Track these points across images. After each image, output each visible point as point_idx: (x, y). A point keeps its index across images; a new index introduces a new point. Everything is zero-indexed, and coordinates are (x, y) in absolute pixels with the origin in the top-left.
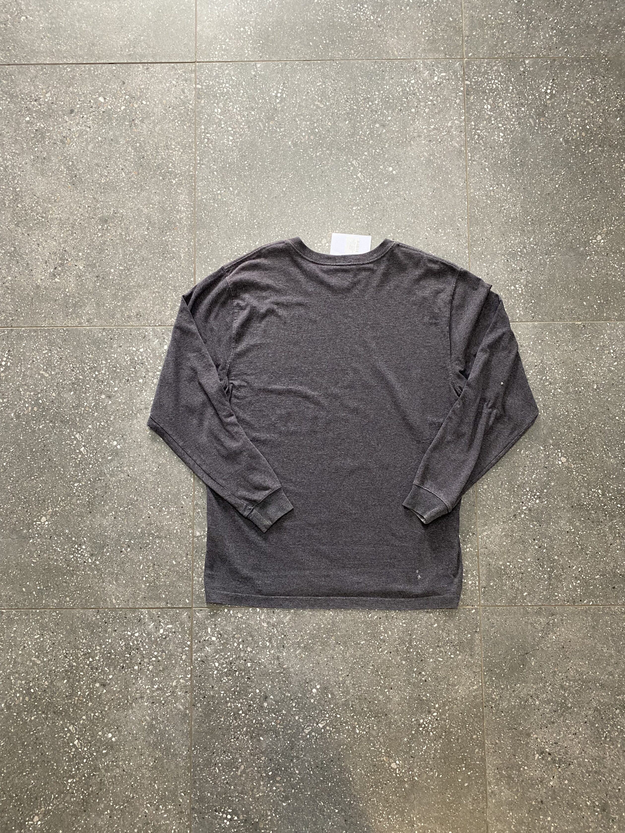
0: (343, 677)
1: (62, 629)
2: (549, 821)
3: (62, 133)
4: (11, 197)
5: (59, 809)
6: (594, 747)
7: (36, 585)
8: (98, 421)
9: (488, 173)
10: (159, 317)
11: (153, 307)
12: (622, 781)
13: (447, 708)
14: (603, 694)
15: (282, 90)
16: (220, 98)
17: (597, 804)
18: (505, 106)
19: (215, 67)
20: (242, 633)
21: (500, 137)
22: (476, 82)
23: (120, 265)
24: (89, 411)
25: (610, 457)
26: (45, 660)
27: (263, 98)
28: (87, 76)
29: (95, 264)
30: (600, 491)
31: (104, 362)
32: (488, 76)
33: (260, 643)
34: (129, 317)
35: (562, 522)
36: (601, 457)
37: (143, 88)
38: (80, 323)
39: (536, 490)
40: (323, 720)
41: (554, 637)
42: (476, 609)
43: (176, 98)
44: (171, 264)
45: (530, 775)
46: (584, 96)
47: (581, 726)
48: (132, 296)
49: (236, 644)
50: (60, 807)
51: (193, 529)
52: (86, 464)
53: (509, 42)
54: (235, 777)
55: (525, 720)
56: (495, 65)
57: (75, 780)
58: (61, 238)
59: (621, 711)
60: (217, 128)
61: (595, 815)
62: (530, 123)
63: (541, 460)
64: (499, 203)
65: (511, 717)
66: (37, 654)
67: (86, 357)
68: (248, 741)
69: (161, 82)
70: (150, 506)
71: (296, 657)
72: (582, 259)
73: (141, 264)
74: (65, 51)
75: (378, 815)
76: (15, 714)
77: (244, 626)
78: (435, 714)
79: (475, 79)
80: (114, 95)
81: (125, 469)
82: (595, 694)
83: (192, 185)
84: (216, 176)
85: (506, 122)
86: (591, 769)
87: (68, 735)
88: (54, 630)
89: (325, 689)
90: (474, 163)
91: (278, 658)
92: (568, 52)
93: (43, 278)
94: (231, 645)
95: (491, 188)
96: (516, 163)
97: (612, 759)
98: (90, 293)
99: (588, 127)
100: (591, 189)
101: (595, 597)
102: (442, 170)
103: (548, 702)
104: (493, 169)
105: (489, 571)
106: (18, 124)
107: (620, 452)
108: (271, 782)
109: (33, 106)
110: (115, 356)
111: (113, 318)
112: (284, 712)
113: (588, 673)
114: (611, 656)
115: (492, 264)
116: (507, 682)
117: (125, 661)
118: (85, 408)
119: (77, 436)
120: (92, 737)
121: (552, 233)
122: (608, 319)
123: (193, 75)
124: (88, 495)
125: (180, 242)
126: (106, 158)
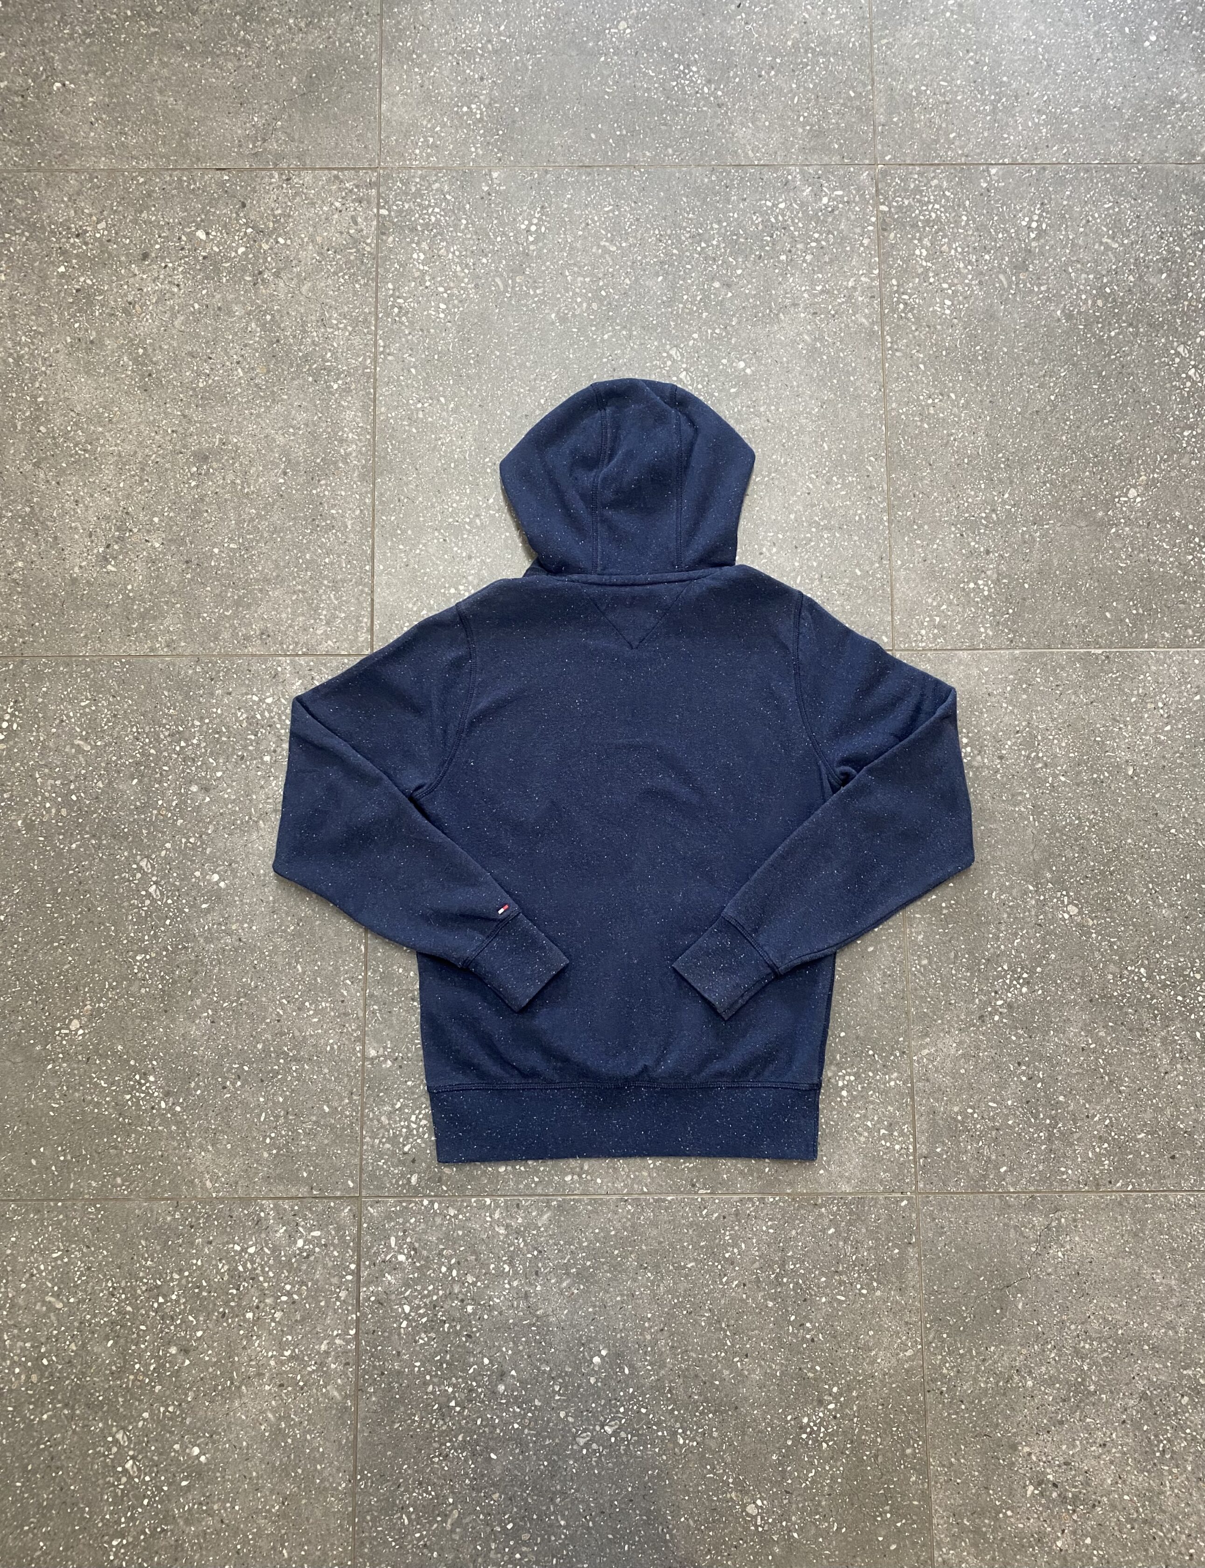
0: (651, 1334)
1: (106, 1239)
3: (126, 295)
4: (28, 414)
6: (1141, 1471)
7: (57, 1152)
8: (184, 835)
9: (924, 372)
10: (303, 638)
11: (293, 620)
12: (1196, 1538)
13: (854, 1394)
14: (1157, 1366)
15: (540, 219)
16: (423, 232)
18: (953, 252)
19: (414, 177)
20: (456, 1246)
21: (944, 308)
22: (900, 207)
23: (231, 539)
24: (166, 816)
25: (1160, 906)
26: (72, 1300)
27: (504, 234)
28: (174, 192)
29: (183, 538)
30: (1142, 970)
31: (197, 723)
32: (922, 196)
33: (492, 1266)
34: (247, 638)
35: (1072, 1030)
36: (1144, 904)
37: (280, 215)
38: (152, 649)
39: (1022, 969)
40: (613, 1419)
41: (1060, 1254)
42: (909, 1199)
43: (341, 233)
44: (329, 539)
45: (1017, 1528)
46: (1099, 235)
47: (1115, 1429)
48: (254, 599)
49: (444, 1269)
51: (364, 1044)
52: (158, 917)
53: (959, 136)
54: (441, 1533)
55: (1007, 1418)
56: (934, 177)
57: (125, 1542)
58: (120, 490)
59: (1191, 1399)
60: (416, 288)
62: (1001, 282)
63: (1029, 911)
64: (944, 428)
65: (979, 1413)
66: (56, 1288)
67: (164, 713)
68: (466, 1461)
69: (313, 204)
70: (282, 998)
71: (561, 1293)
72: (1102, 531)
73: (272, 538)
74: (135, 147)
76: (10, 1409)
77: (460, 1233)
78: (832, 1406)
79: (897, 202)
80: (225, 226)
81: (234, 927)
82: (1140, 1366)
83: (370, 393)
84: (415, 376)
85: (956, 281)
86: (1135, 1515)
87: (115, 1449)
88: (90, 1242)
89: (617, 1357)
90: (898, 354)
91: (526, 1296)
92: (1068, 154)
93: (84, 564)
94: (434, 1270)
95: (930, 401)
96: (975, 355)
97: (1177, 1495)
98: (172, 592)
99: (1108, 290)
100: (1116, 404)
101: (1136, 1176)
102: (838, 367)
103: (1051, 1382)
104: (933, 366)
105: (934, 1124)
106: (44, 278)
107: (1179, 896)
108: (512, 1543)
109: (73, 245)
110: (219, 711)
111: (217, 639)
112: (537, 1403)
113: (1127, 1324)
114: (1171, 1290)
115: (932, 541)
116: (970, 1342)
117: (229, 1301)
118: (159, 810)
119: (143, 864)
120: (161, 1454)
121: (1044, 483)
122: (1152, 644)
123: (374, 192)
124: (163, 978)
125: (344, 498)
126: (207, 342)
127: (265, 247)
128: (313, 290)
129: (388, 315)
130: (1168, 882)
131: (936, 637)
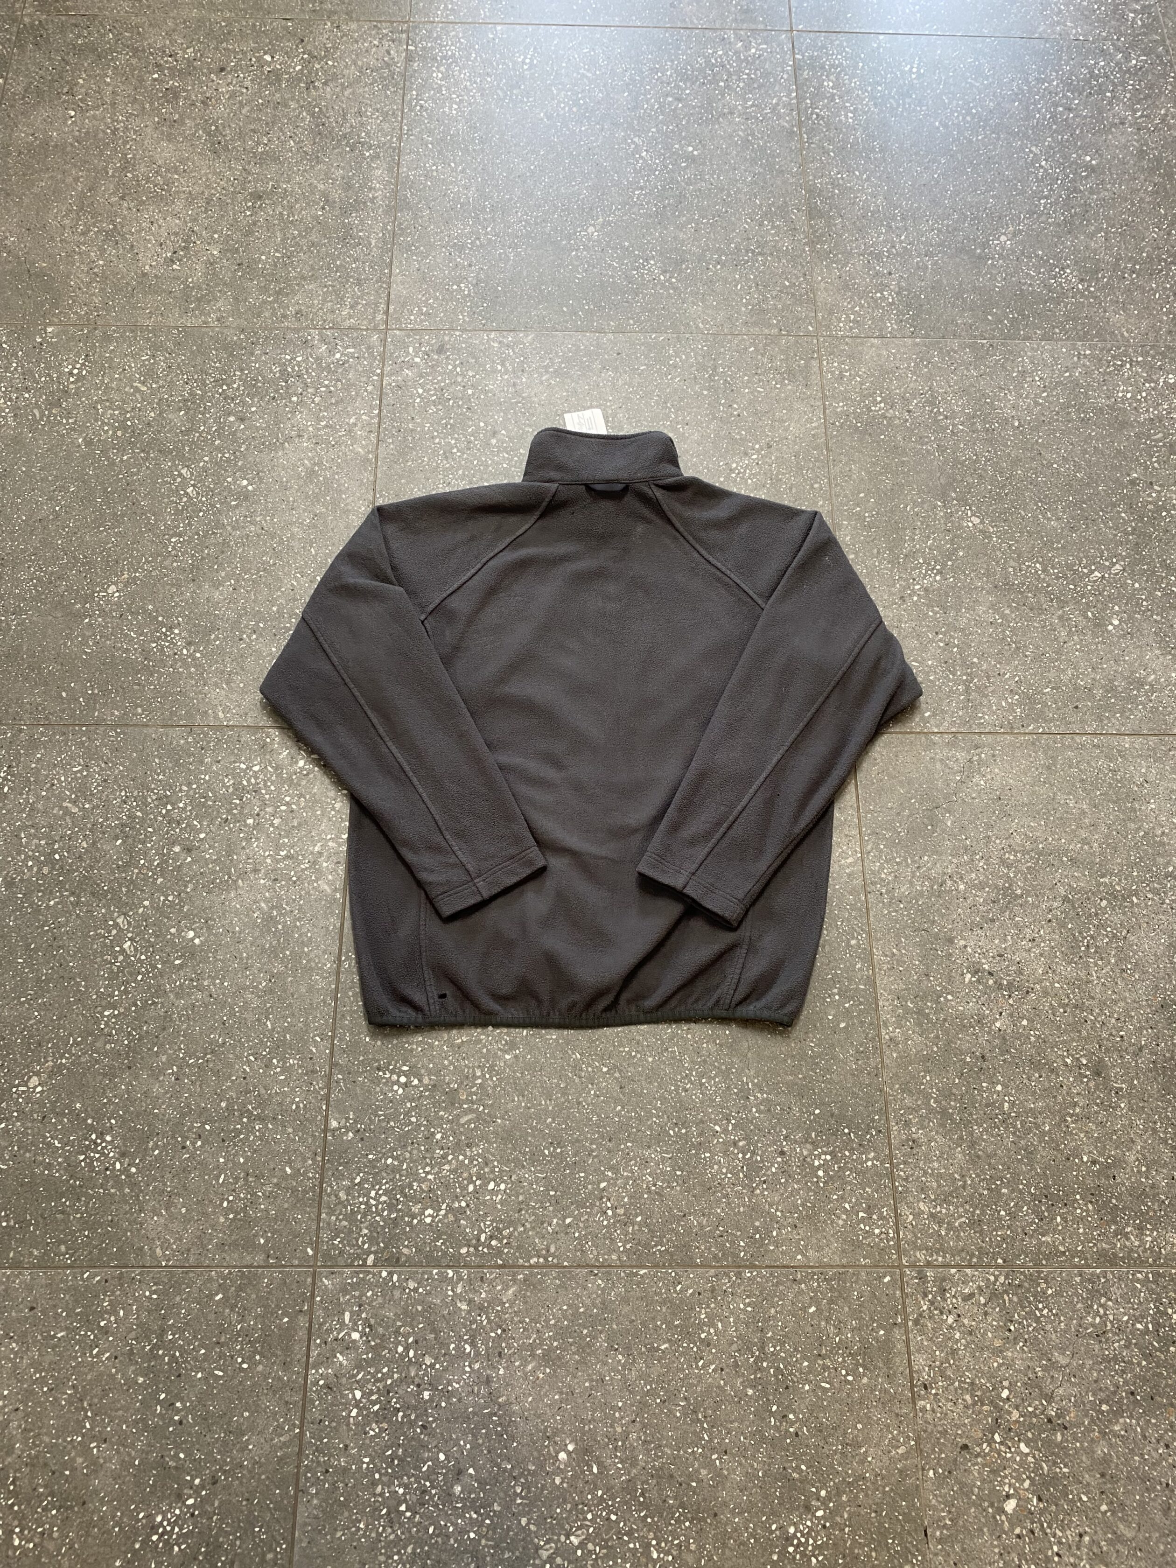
1: (123, 757)
2: (998, 1093)
3: (205, 92)
4: (118, 165)
5: (80, 1064)
6: (1069, 963)
7: (86, 687)
8: (221, 452)
9: (834, 157)
10: (330, 317)
11: (323, 305)
12: (1125, 1022)
14: (1077, 875)
15: (532, 55)
16: (442, 61)
17: (1085, 1062)
18: (853, 85)
19: (436, 27)
21: (848, 118)
22: (811, 57)
23: (277, 251)
24: (206, 437)
25: (1049, 519)
26: (87, 806)
27: (505, 64)
28: (249, 32)
29: (237, 249)
31: (238, 373)
32: (827, 50)
35: (981, 609)
36: (1035, 517)
37: (330, 47)
38: (206, 323)
39: (935, 562)
41: (982, 782)
43: (378, 60)
44: (356, 251)
45: (957, 1010)
46: (964, 78)
47: (1042, 927)
48: (292, 290)
50: (83, 1060)
52: (193, 511)
53: (854, 16)
55: (942, 916)
56: (836, 40)
57: (116, 1012)
58: (189, 215)
59: (1109, 902)
60: (435, 95)
61: (1082, 1082)
62: (891, 104)
63: (939, 520)
64: (851, 193)
65: (917, 911)
66: (73, 796)
72: (980, 263)
75: (682, 1078)
76: (20, 896)
79: (809, 53)
80: (287, 53)
81: (258, 519)
82: (1061, 874)
83: (395, 159)
84: (432, 149)
85: (856, 102)
86: (1067, 1001)
87: (114, 932)
90: (813, 146)
93: (154, 263)
95: (839, 176)
97: (1103, 984)
98: (225, 284)
99: (974, 111)
101: (1046, 721)
103: (981, 886)
106: (141, 81)
107: (1064, 512)
109: (166, 62)
110: (257, 366)
113: (1047, 839)
114: (1083, 812)
115: (845, 265)
116: (906, 852)
117: (231, 810)
118: (201, 433)
119: (184, 471)
120: (157, 936)
121: (933, 230)
122: (1027, 338)
123: (404, 36)
124: (193, 555)
125: (371, 226)
126: (267, 124)
127: (317, 66)
128: (353, 93)
129: (411, 110)
130: (1054, 502)
131: (851, 328)
